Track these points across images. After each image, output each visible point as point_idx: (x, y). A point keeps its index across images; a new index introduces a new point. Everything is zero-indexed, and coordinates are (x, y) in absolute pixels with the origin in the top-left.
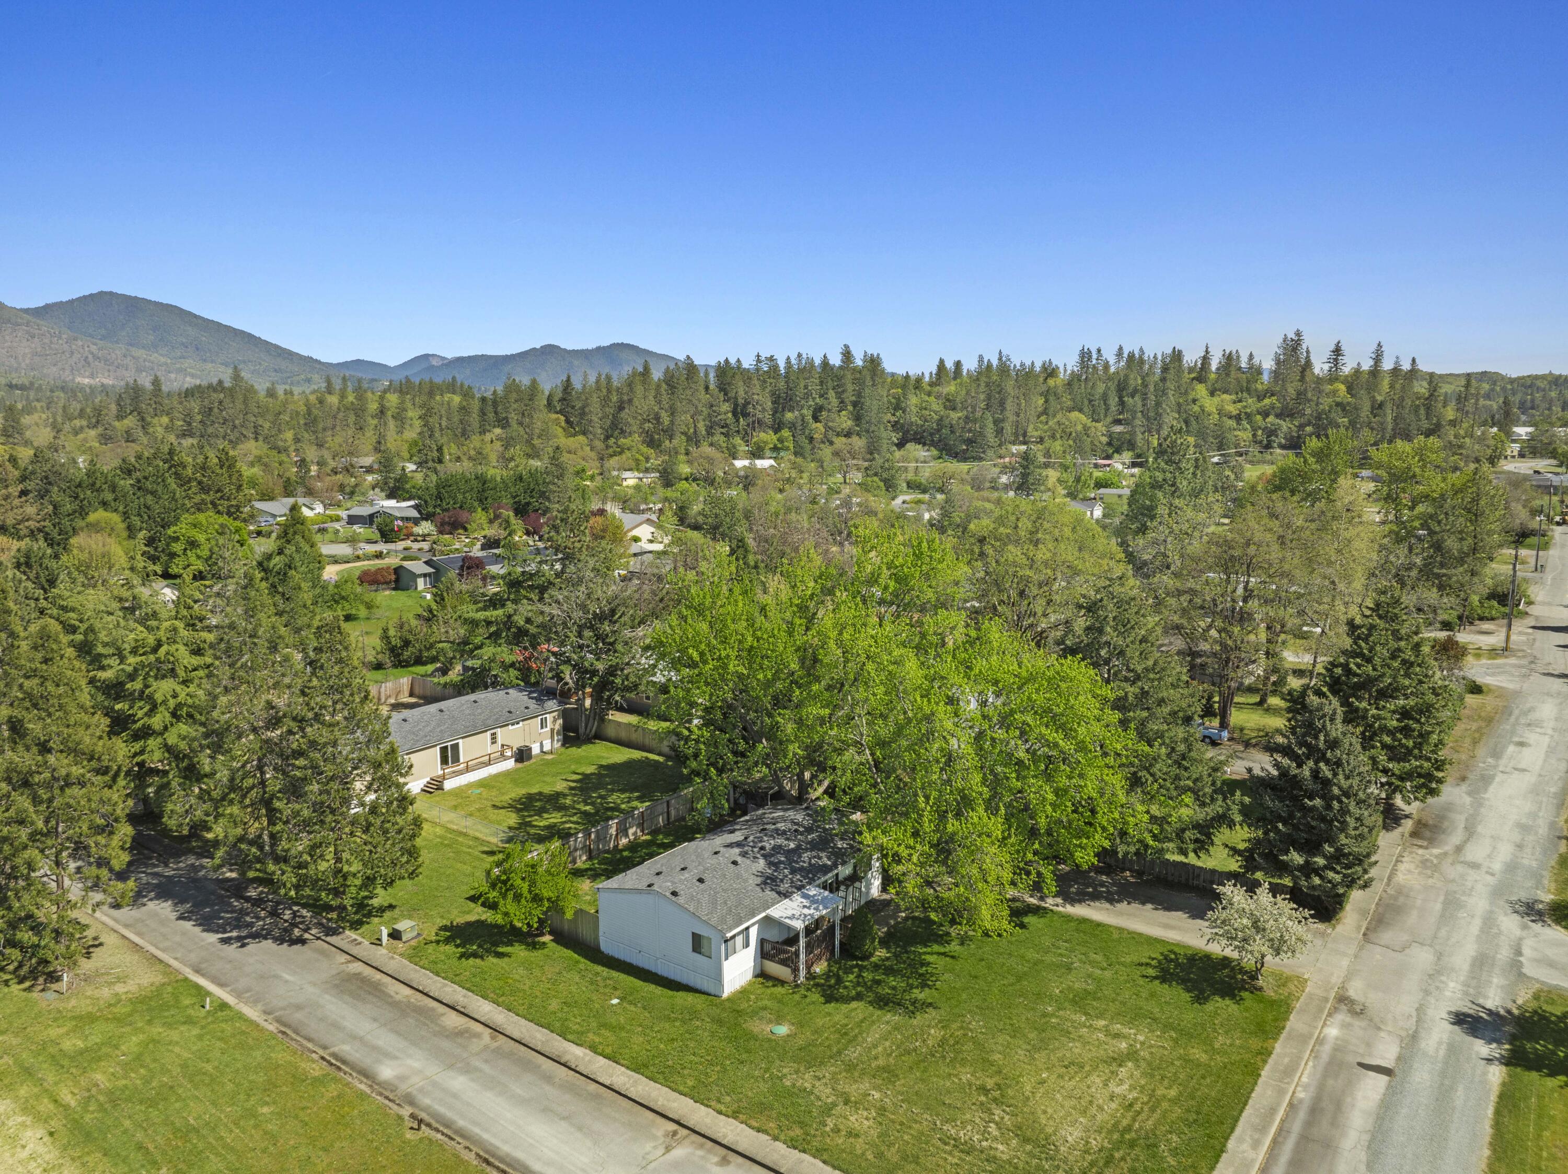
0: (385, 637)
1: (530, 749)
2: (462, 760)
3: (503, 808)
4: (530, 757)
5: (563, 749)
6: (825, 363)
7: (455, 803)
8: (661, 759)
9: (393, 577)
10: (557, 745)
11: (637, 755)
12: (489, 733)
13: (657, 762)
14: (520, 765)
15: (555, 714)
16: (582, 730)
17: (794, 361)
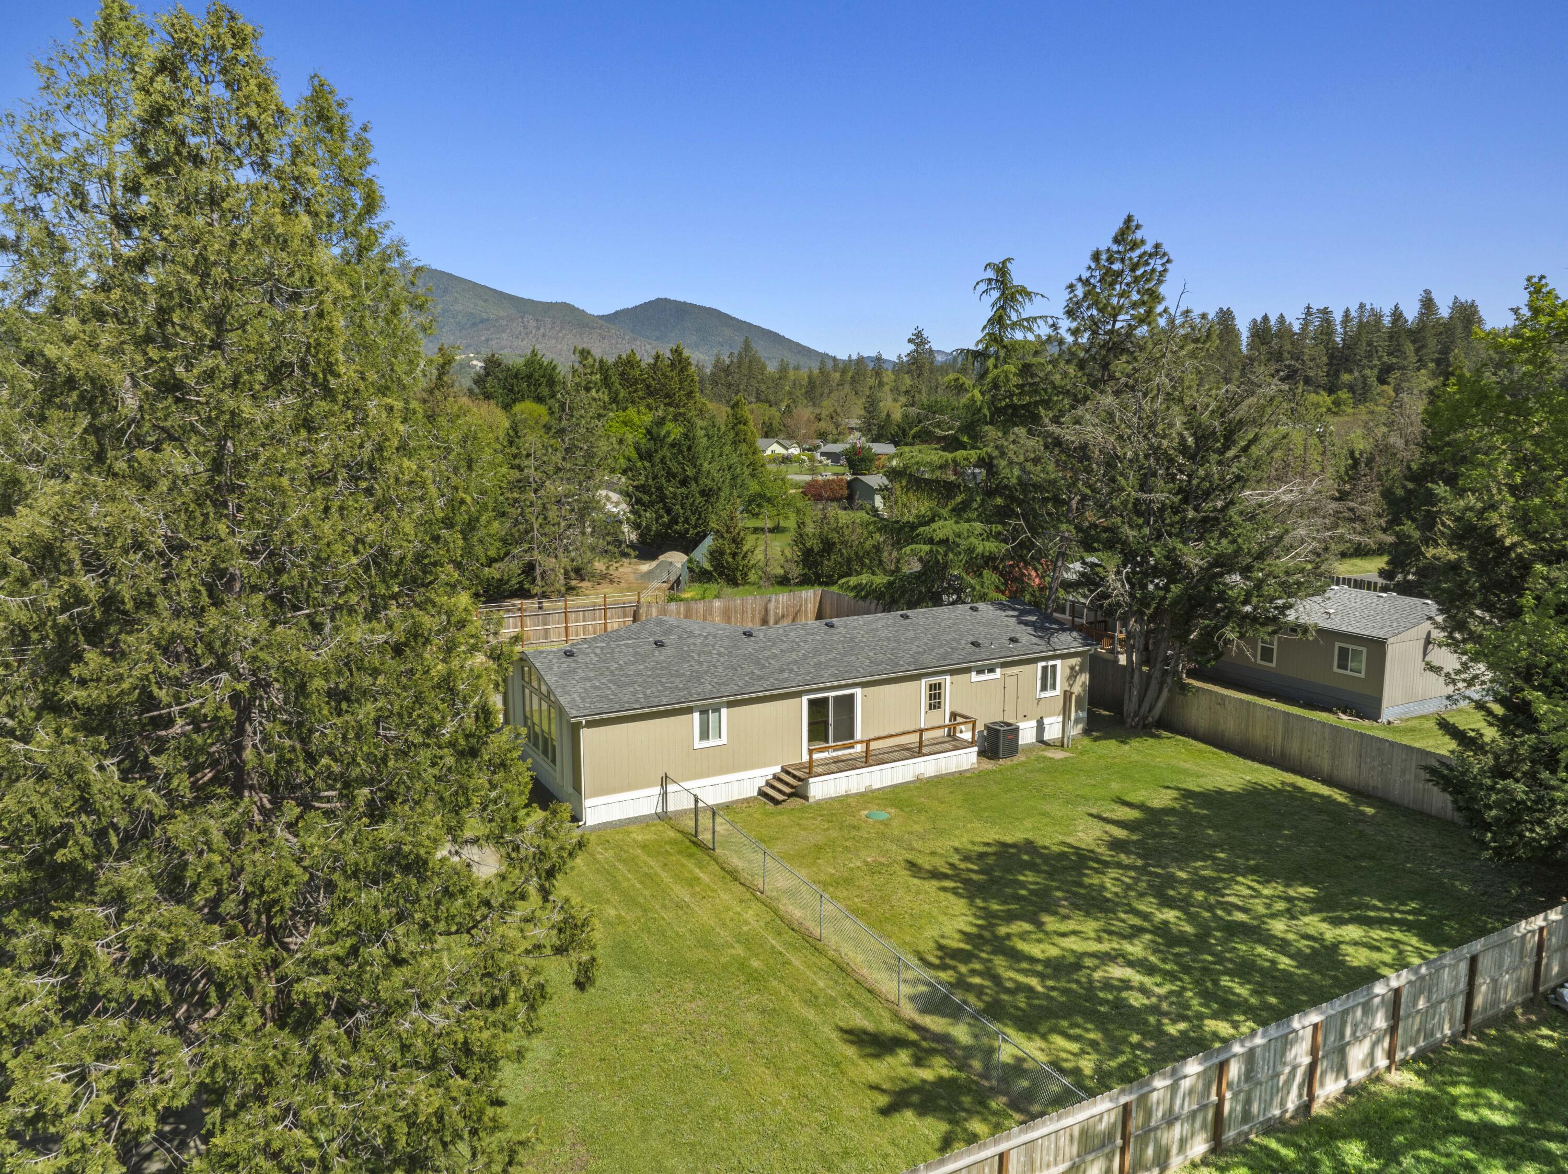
0: (800, 538)
1: (1015, 731)
2: (858, 735)
3: (935, 875)
4: (1013, 748)
5: (1086, 741)
6: (1397, 315)
7: (819, 839)
8: (1339, 797)
9: (846, 492)
10: (1076, 730)
11: (1270, 777)
12: (924, 683)
13: (1328, 800)
14: (988, 765)
15: (1075, 661)
16: (1130, 706)
17: (1353, 313)
